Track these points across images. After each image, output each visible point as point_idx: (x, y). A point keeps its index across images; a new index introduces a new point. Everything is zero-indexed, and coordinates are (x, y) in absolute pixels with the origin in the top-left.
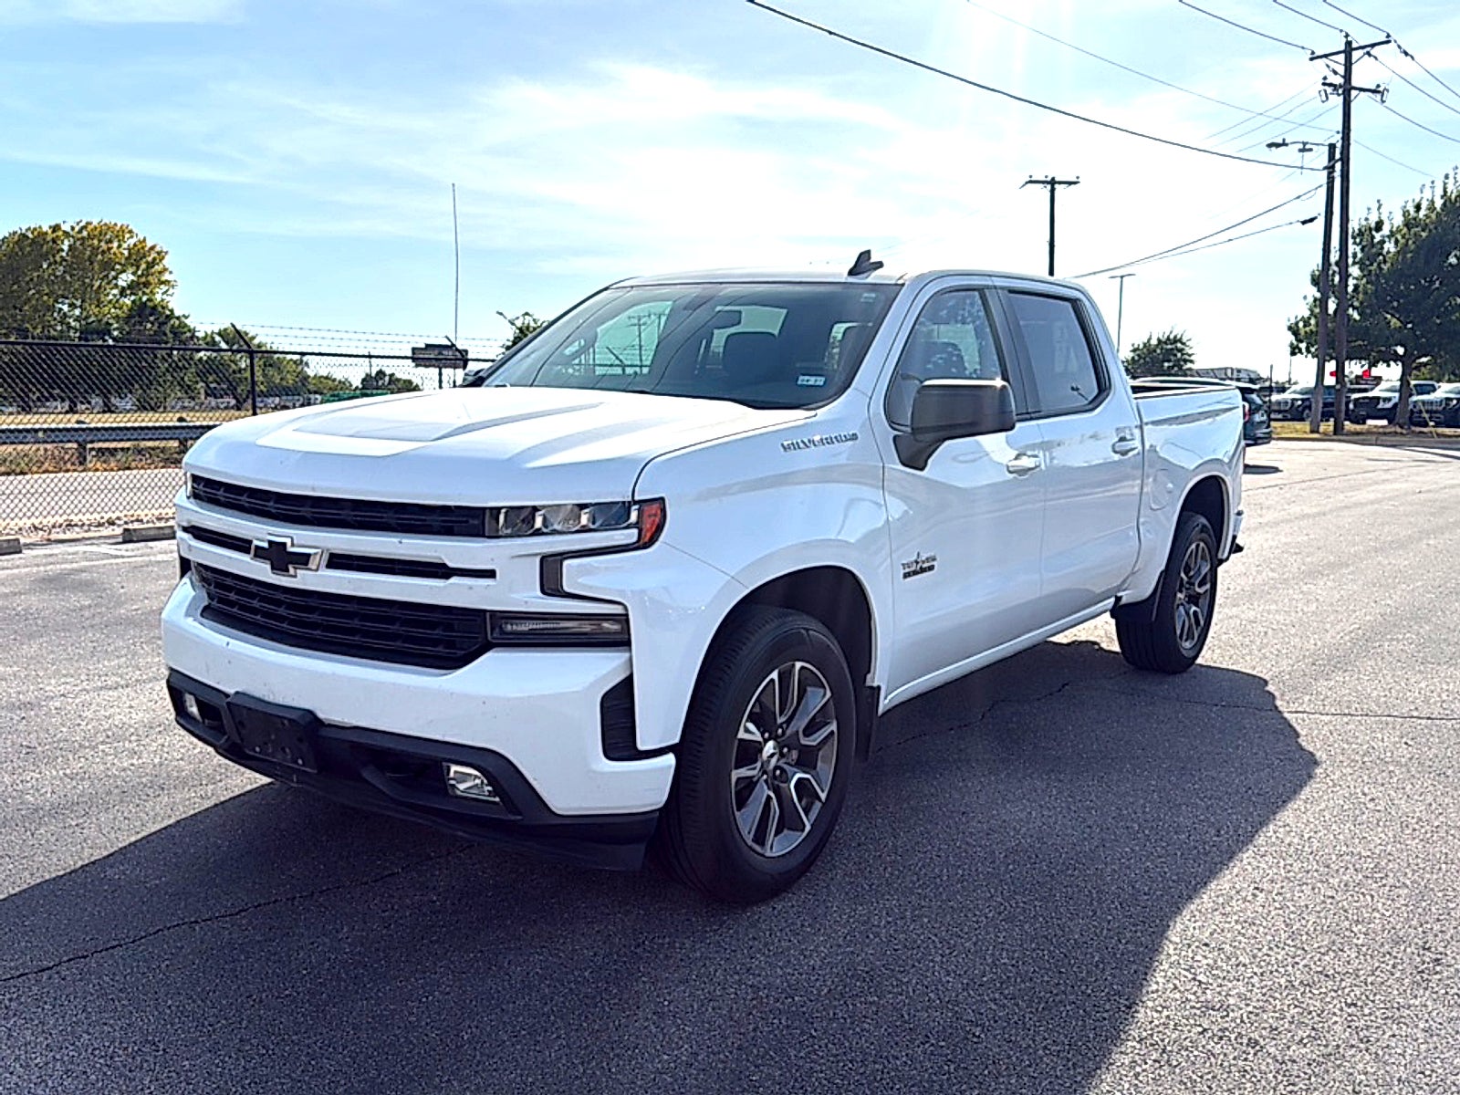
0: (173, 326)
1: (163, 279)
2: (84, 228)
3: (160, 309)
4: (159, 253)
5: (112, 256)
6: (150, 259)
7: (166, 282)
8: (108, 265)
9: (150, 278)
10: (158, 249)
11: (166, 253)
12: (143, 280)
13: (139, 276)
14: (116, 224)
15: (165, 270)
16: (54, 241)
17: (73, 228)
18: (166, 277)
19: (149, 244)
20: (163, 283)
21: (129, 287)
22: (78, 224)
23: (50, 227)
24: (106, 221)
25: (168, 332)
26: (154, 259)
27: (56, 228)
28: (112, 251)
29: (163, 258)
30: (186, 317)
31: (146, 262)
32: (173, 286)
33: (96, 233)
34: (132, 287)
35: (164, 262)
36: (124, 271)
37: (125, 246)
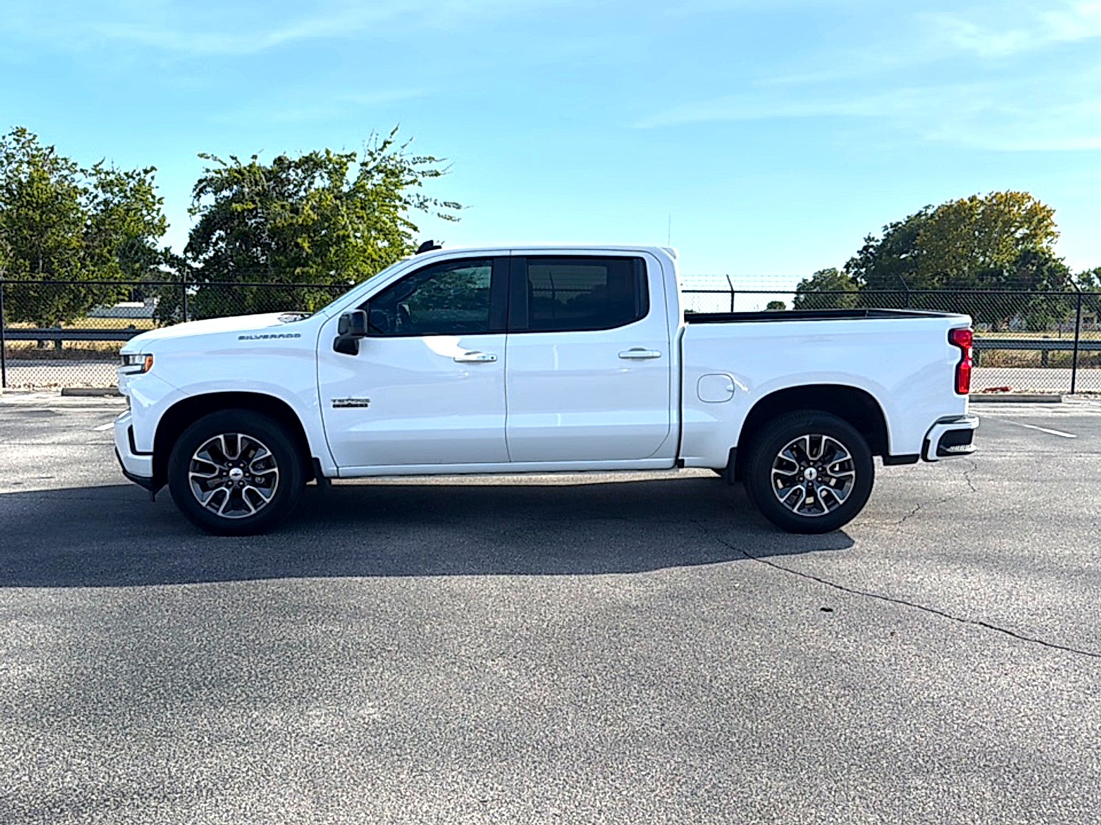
0: (1050, 267)
1: (1049, 231)
2: (995, 197)
3: (1041, 254)
4: (1048, 211)
5: (1012, 216)
6: (1040, 217)
7: (1052, 233)
8: (1008, 224)
9: (1038, 231)
10: (1048, 208)
11: (1054, 211)
12: (1033, 232)
13: (1031, 230)
14: (1018, 193)
15: (1052, 224)
16: (971, 208)
17: (986, 198)
18: (1052, 229)
19: (1042, 205)
20: (1049, 234)
21: (1022, 238)
22: (990, 194)
23: (969, 199)
24: (1013, 190)
25: (1044, 271)
26: (1044, 216)
27: (972, 199)
28: (1012, 212)
29: (1051, 215)
30: (1062, 260)
31: (1038, 219)
32: (1057, 236)
33: (1003, 200)
34: (1024, 238)
35: (1052, 217)
36: (1021, 227)
37: (1023, 208)
